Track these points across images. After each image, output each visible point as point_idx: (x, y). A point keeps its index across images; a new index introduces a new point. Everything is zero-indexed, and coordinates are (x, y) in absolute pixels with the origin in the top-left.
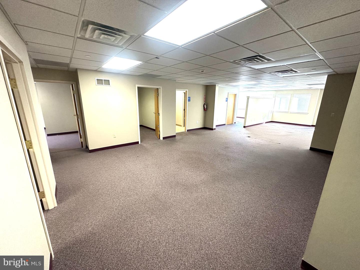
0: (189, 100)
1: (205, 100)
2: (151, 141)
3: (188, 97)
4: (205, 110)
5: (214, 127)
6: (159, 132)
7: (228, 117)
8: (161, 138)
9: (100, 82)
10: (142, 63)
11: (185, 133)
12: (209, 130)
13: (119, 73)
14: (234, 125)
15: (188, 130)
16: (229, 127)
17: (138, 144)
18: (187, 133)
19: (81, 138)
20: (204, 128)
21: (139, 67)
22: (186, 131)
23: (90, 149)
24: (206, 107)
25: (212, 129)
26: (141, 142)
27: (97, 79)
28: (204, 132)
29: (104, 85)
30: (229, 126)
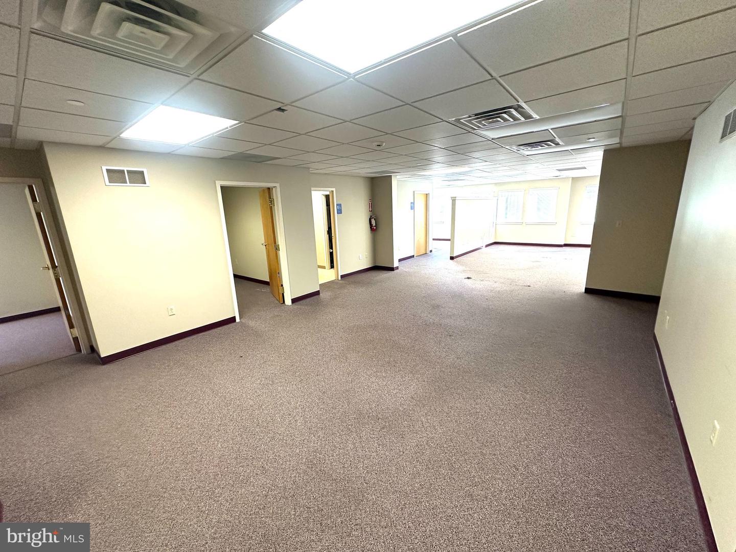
0: (340, 212)
1: (371, 209)
2: (264, 311)
3: (337, 205)
4: (373, 229)
5: (396, 264)
6: (281, 288)
7: (418, 241)
8: (288, 302)
9: (116, 176)
10: (238, 123)
11: (338, 283)
12: (386, 272)
13: (169, 153)
14: (429, 256)
15: (342, 277)
16: (423, 261)
17: (234, 324)
18: (341, 282)
19: (71, 326)
20: (375, 268)
21: (226, 137)
22: (340, 279)
23: (103, 355)
24: (374, 224)
25: (392, 269)
26: (240, 318)
27: (108, 171)
28: (376, 276)
29: (128, 184)
30: (421, 258)
